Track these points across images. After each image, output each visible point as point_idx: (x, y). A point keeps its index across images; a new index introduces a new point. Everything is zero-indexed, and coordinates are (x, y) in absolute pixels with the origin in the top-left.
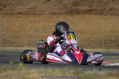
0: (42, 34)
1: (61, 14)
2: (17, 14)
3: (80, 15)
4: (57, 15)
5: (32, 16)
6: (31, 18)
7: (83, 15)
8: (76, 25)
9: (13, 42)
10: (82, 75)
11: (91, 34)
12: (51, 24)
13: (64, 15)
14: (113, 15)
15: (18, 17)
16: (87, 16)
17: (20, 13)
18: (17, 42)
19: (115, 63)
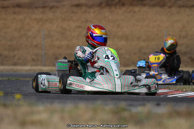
0: (57, 43)
1: (91, 6)
2: (14, 7)
3: (124, 9)
4: (83, 9)
5: (41, 10)
6: (38, 15)
7: (131, 8)
8: (118, 26)
9: (6, 57)
10: (126, 114)
11: (144, 41)
12: (73, 25)
13: (96, 9)
14: (183, 6)
15: (14, 13)
16: (137, 9)
17: (19, 6)
18: (14, 56)
19: (186, 91)
